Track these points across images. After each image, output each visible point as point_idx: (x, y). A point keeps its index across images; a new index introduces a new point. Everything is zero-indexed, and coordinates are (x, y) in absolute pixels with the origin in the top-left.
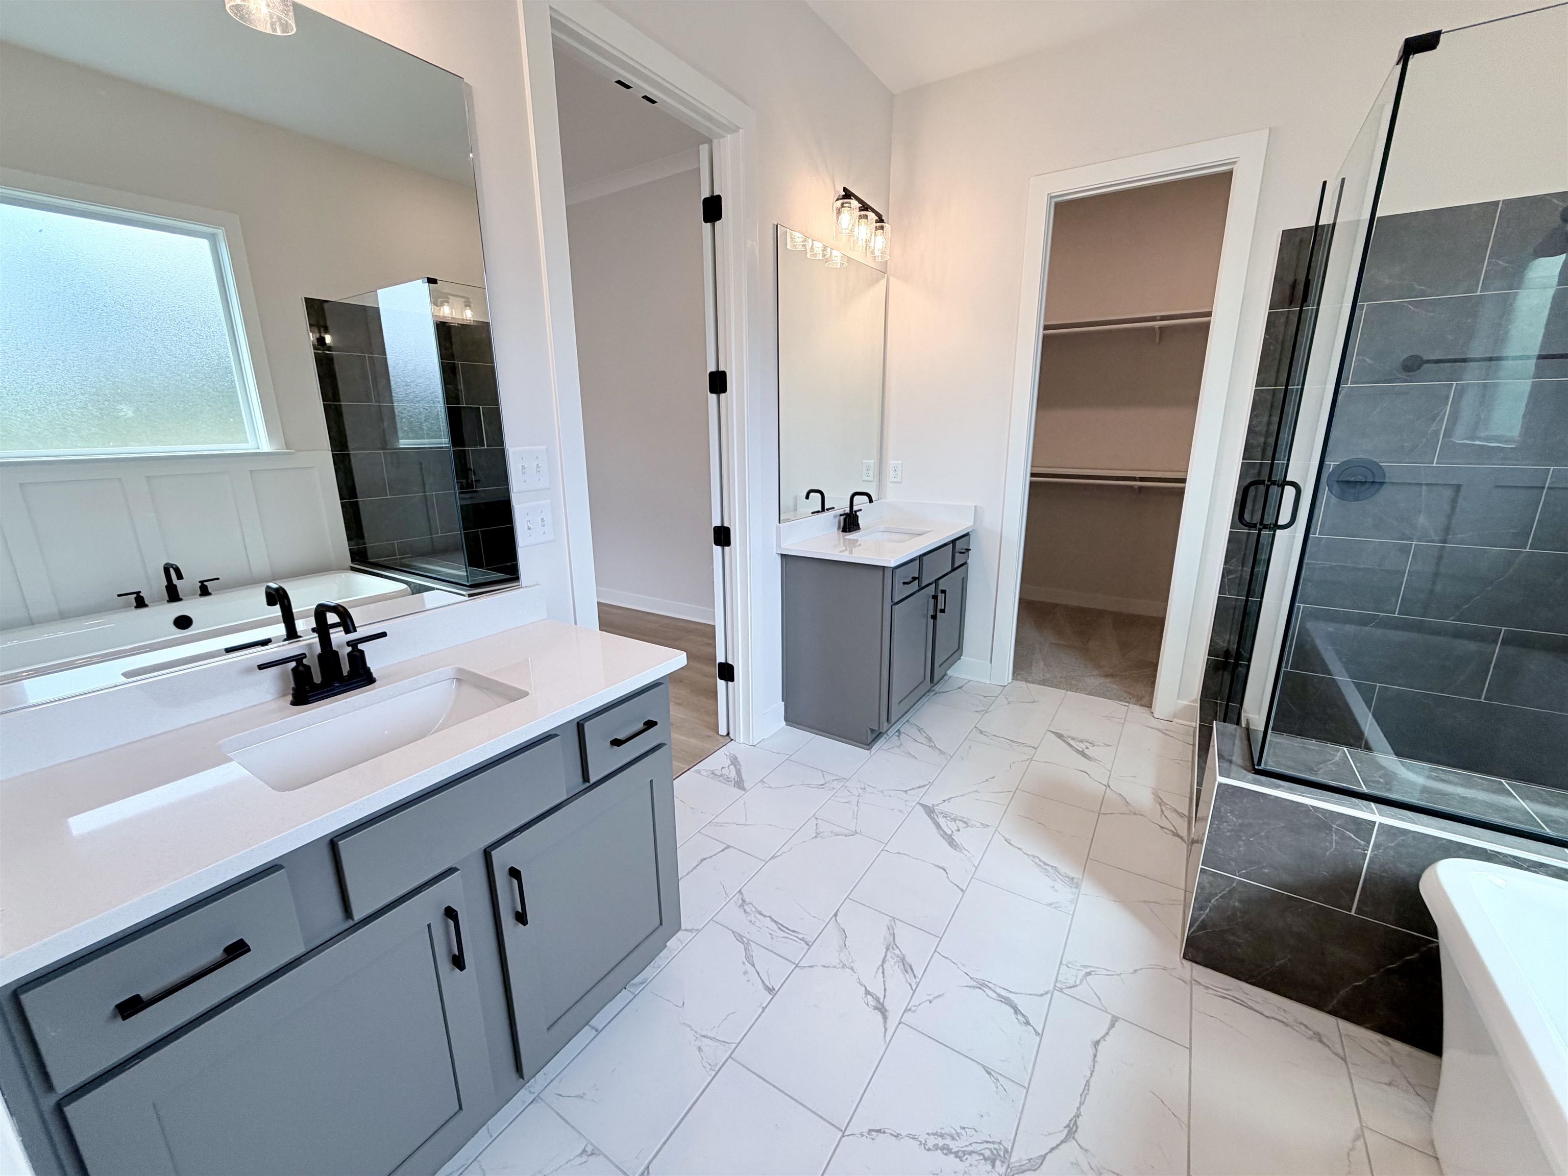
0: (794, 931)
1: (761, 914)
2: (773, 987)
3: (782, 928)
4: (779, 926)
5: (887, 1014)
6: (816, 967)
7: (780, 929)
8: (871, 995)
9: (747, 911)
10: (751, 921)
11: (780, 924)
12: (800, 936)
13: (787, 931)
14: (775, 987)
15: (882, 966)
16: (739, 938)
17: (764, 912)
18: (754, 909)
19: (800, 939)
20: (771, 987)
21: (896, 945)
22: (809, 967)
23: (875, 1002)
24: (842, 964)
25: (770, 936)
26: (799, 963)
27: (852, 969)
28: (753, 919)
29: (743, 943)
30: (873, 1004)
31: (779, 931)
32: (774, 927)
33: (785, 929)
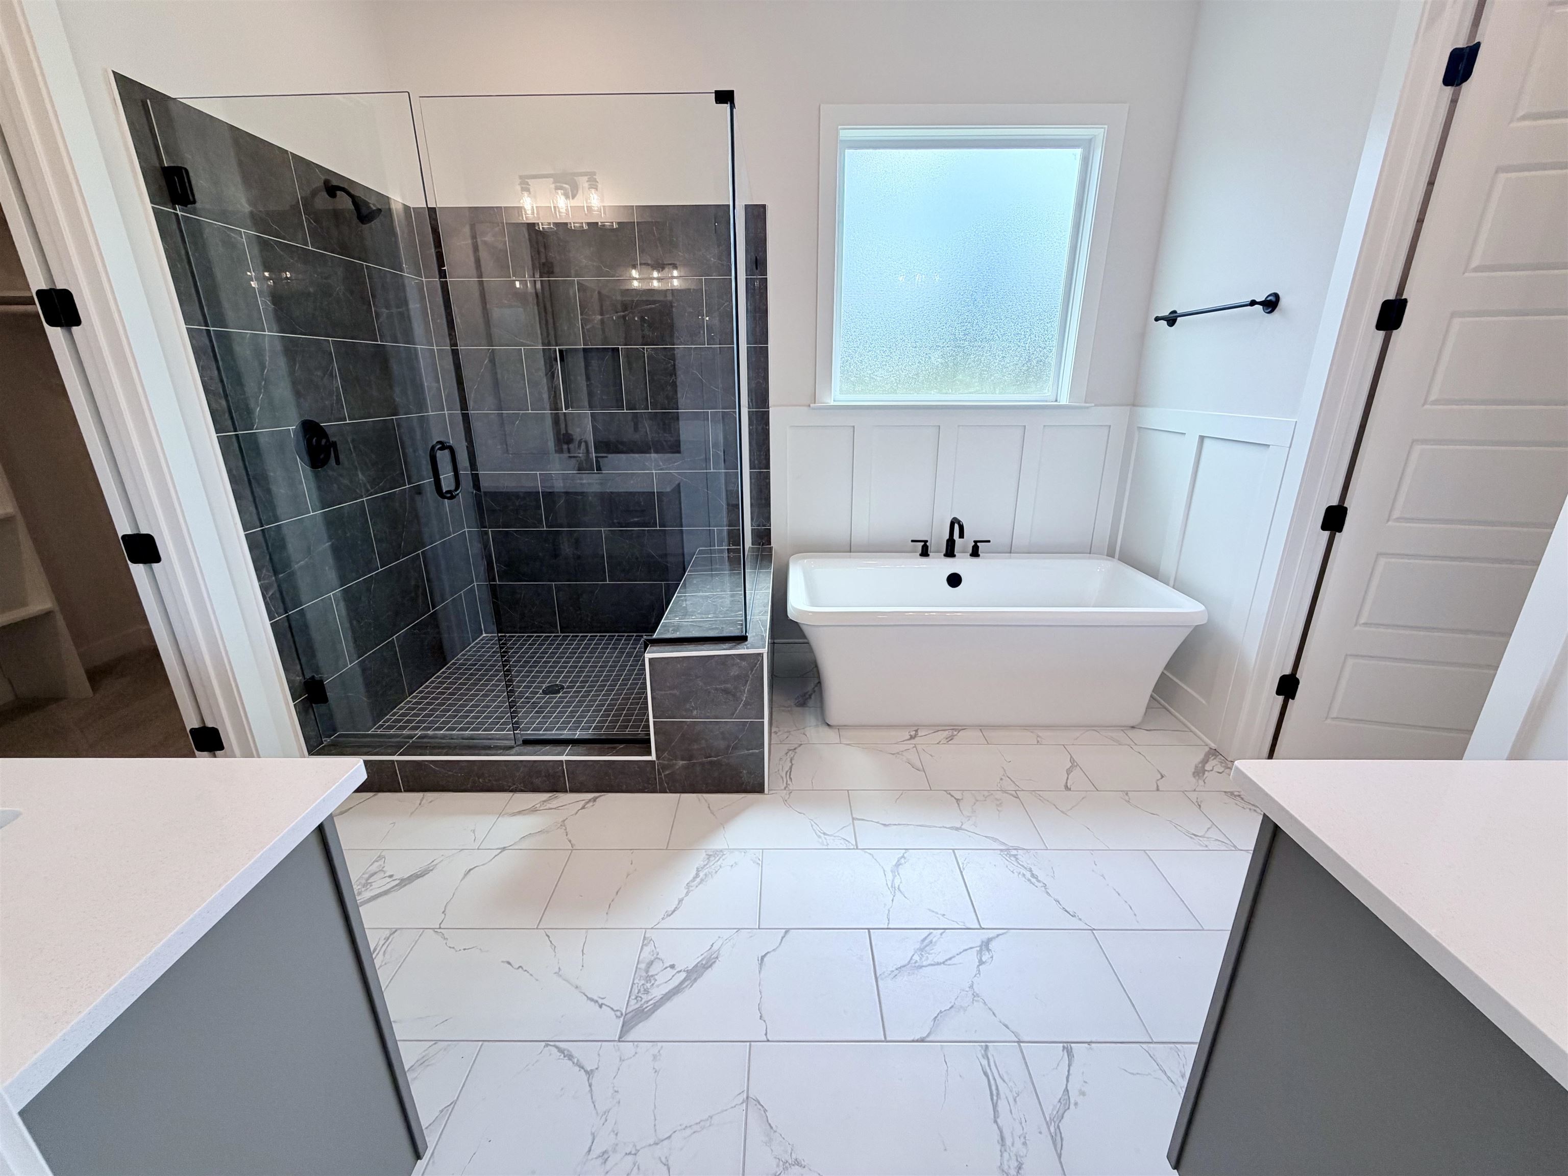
0: (985, 1074)
1: (1002, 1138)
2: (1063, 1050)
3: (995, 1092)
4: (995, 1098)
5: (985, 940)
6: (1003, 1020)
7: (998, 1094)
8: (981, 959)
9: (1016, 1164)
10: (1025, 1144)
11: (992, 1099)
12: (985, 1062)
13: (992, 1082)
14: (1062, 1048)
15: (943, 963)
16: (1058, 1139)
17: (997, 1137)
18: (1006, 1155)
19: (988, 1059)
20: (1065, 1051)
21: (909, 962)
22: (1008, 1028)
23: (983, 952)
24: (975, 999)
25: (1017, 1099)
26: (1014, 1042)
27: (971, 987)
28: (1019, 1143)
29: (1058, 1127)
30: (987, 953)
31: (1002, 1095)
32: (1002, 1105)
33: (994, 1088)
